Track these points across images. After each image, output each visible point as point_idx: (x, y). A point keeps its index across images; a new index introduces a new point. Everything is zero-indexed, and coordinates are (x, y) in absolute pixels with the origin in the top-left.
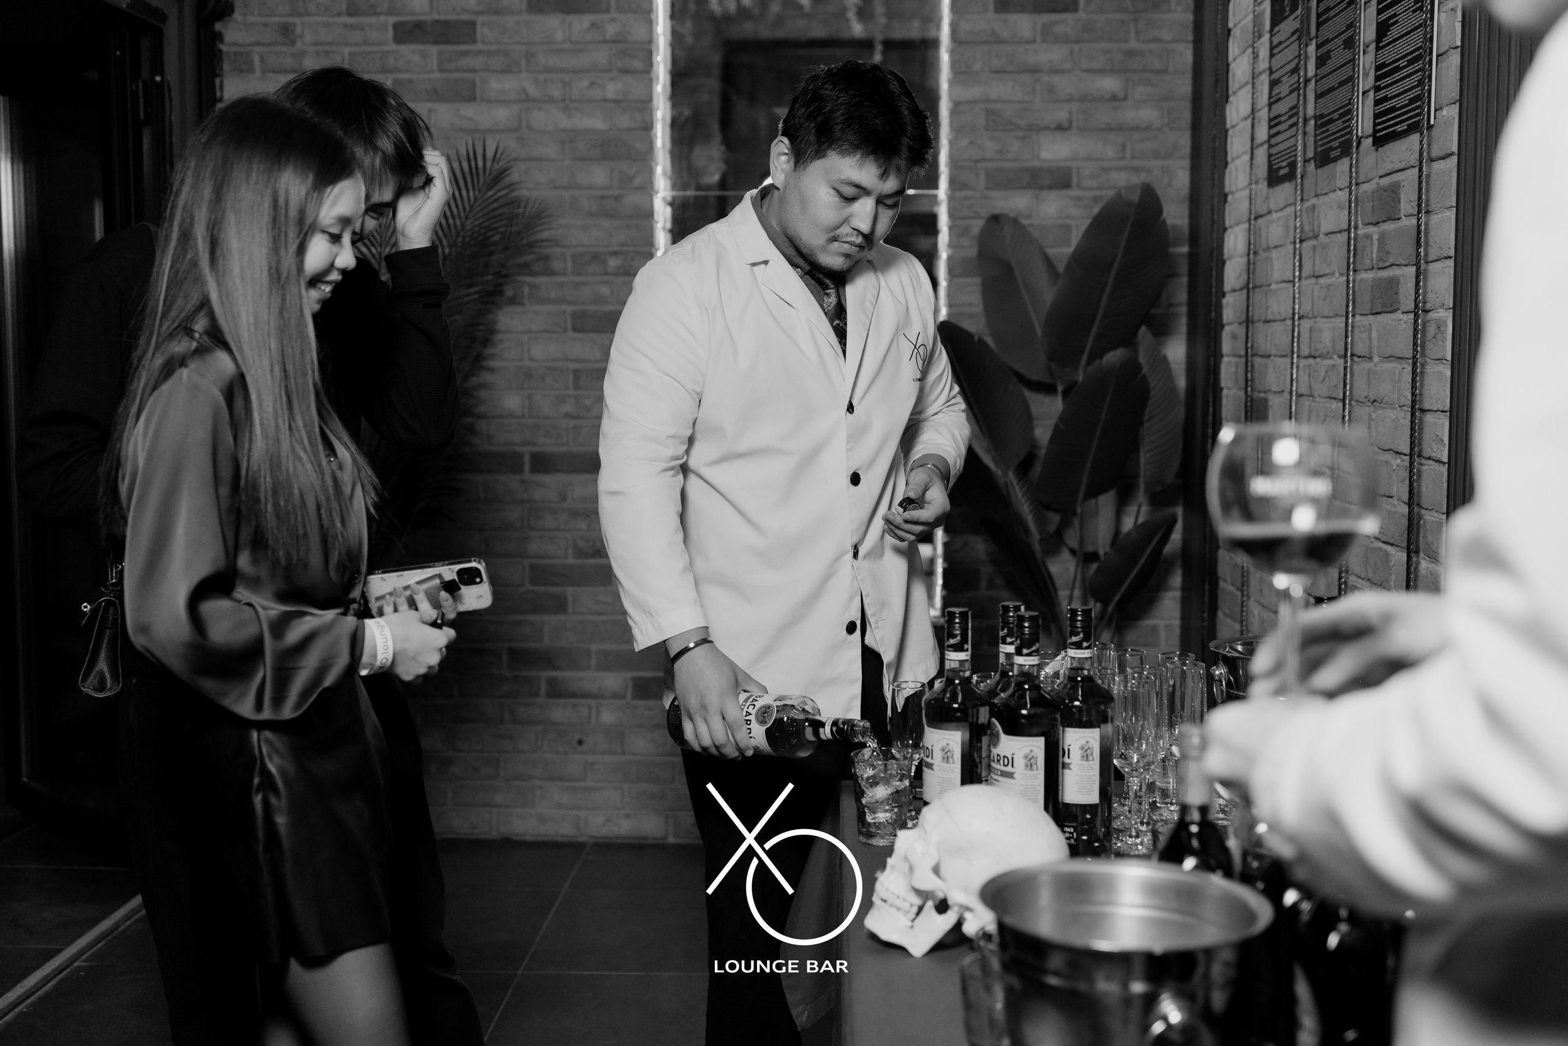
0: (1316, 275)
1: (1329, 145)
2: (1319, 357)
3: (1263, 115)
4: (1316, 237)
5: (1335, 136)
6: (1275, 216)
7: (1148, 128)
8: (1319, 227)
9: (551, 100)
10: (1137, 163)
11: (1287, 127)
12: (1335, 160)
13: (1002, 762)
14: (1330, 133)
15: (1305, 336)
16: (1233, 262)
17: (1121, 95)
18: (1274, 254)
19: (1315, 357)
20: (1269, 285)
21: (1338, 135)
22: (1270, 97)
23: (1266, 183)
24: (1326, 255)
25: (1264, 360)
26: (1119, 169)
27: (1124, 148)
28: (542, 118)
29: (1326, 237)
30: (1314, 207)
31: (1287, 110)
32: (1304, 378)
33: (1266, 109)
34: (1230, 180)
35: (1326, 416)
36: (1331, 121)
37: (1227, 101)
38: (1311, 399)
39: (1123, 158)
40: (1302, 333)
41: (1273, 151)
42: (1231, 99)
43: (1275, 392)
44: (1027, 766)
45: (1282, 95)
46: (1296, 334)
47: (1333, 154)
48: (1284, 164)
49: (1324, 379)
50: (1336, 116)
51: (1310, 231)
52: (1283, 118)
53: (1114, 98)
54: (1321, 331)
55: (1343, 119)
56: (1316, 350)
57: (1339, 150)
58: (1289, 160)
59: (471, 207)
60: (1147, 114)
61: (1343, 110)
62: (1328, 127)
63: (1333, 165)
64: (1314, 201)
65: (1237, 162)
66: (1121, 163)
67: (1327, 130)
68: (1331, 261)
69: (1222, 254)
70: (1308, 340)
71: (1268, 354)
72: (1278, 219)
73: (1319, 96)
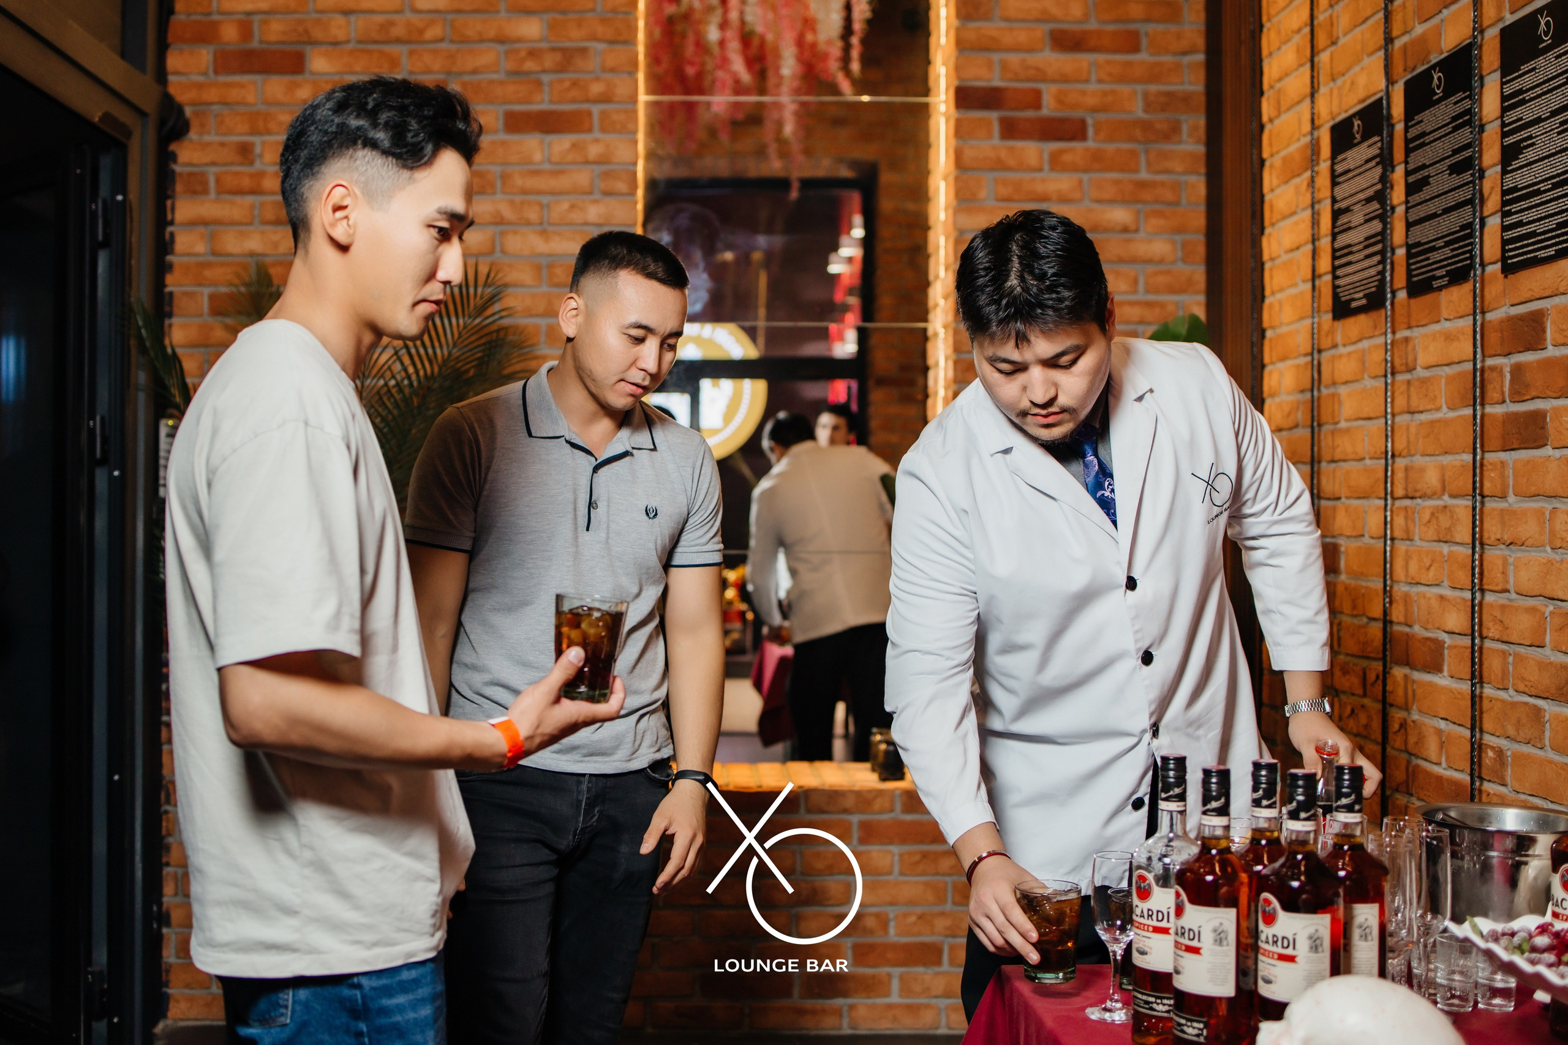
0: (1412, 410)
1: (1430, 274)
2: (1420, 498)
3: (1325, 243)
4: (1411, 370)
5: (1438, 265)
6: (1342, 350)
7: (1161, 261)
8: (1415, 359)
9: (528, 223)
10: (1151, 297)
11: (1362, 257)
12: (1440, 289)
13: (1186, 935)
14: (1431, 261)
15: (1400, 475)
16: (1277, 400)
17: (1133, 227)
18: (1343, 390)
19: (1412, 498)
20: (1337, 423)
21: (1445, 263)
22: (1334, 226)
23: (1330, 316)
24: (1427, 390)
25: (1330, 503)
26: (1132, 304)
27: (1136, 281)
28: (515, 243)
29: (1425, 371)
30: (1407, 340)
31: (1362, 239)
32: (1400, 521)
33: (1329, 239)
34: (1270, 316)
35: (1433, 561)
36: (1434, 249)
37: (1262, 233)
38: (1408, 542)
39: (1135, 292)
40: (1396, 471)
41: (1338, 282)
42: (1267, 231)
43: (1349, 537)
44: (1216, 941)
45: (1352, 225)
46: (1389, 474)
47: (1436, 284)
48: (1361, 295)
49: (1429, 522)
50: (1440, 243)
51: (1402, 365)
52: (1354, 249)
53: (1125, 230)
54: (1422, 470)
55: (1451, 247)
56: (1416, 491)
57: (1447, 279)
58: (1367, 291)
59: (460, 333)
60: (1160, 247)
61: (1451, 237)
62: (1428, 255)
63: (1435, 294)
64: (1406, 333)
65: (1279, 296)
66: (1133, 298)
67: (1428, 259)
68: (1435, 396)
69: (1262, 392)
70: (1403, 481)
71: (1337, 495)
72: (1349, 354)
73: (1409, 225)
